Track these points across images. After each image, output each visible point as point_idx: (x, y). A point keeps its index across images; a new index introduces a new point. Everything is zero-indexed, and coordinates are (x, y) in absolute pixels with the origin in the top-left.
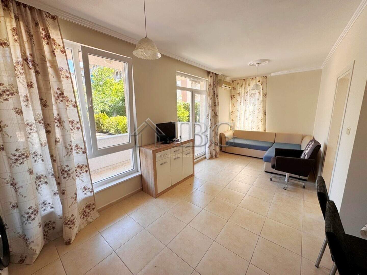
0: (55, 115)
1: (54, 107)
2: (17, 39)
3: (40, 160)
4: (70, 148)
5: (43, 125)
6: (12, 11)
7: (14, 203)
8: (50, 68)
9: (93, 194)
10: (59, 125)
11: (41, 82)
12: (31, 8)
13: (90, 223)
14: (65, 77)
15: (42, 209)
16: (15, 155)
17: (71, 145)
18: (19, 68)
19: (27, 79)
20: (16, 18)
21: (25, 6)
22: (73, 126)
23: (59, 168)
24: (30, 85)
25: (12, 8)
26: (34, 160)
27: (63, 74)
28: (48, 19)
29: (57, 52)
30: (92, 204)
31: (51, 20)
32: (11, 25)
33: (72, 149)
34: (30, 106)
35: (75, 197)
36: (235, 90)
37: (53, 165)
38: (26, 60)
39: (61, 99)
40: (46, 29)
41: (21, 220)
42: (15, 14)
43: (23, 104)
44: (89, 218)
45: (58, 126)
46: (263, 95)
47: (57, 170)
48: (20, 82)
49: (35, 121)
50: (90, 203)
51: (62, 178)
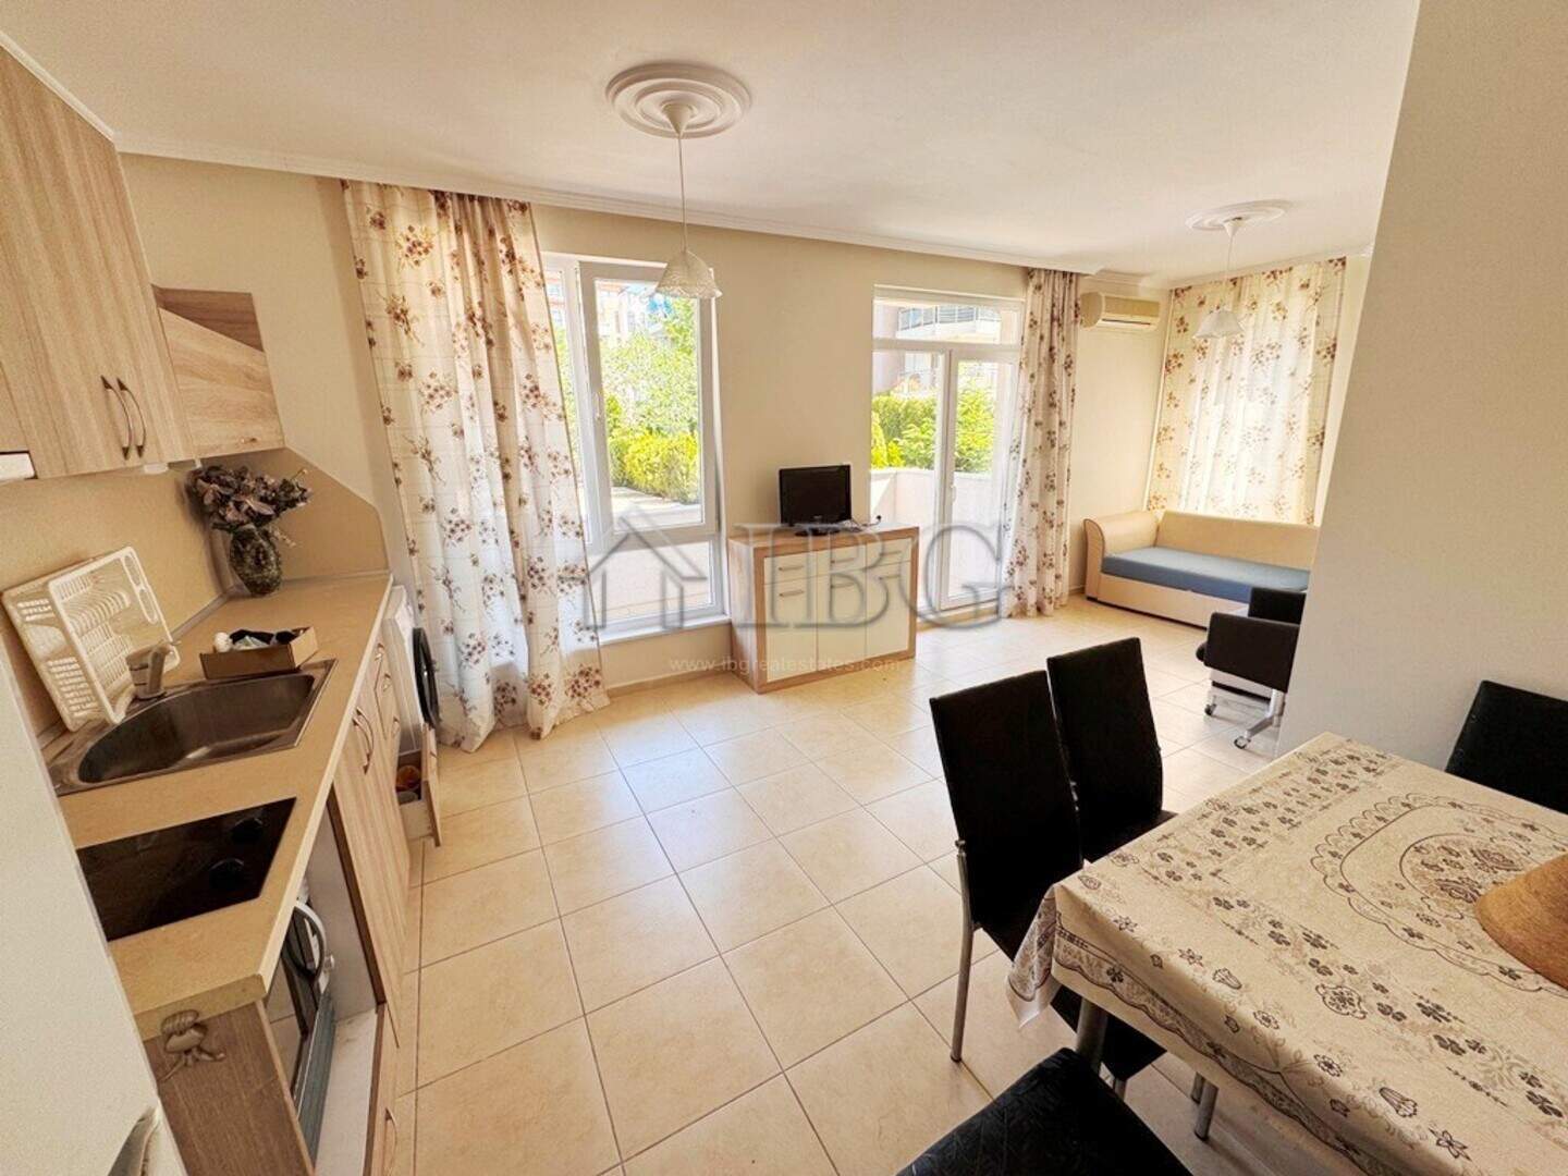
0: (522, 439)
1: (520, 420)
2: (458, 275)
3: (491, 541)
4: (546, 517)
5: (498, 462)
6: (451, 216)
7: (447, 622)
8: (514, 328)
9: (598, 644)
10: (527, 462)
11: (496, 362)
12: (482, 200)
13: (587, 713)
14: (542, 346)
15: (494, 651)
16: (450, 522)
17: (548, 512)
18: (461, 335)
19: (472, 360)
20: (458, 229)
21: (472, 198)
22: (556, 467)
23: (526, 563)
24: (477, 374)
25: (451, 210)
26: (481, 538)
27: (541, 339)
28: (514, 213)
29: (527, 287)
30: (594, 669)
31: (517, 214)
32: (450, 247)
33: (550, 521)
34: (477, 418)
35: (553, 634)
36: (1185, 330)
37: (514, 553)
38: (471, 318)
39: (533, 400)
40: (507, 240)
41: (458, 657)
42: (455, 221)
43: (466, 414)
44: (585, 701)
45: (526, 465)
46: (1318, 353)
47: (519, 569)
48: (461, 366)
49: (485, 451)
50: (590, 665)
51: (530, 585)
